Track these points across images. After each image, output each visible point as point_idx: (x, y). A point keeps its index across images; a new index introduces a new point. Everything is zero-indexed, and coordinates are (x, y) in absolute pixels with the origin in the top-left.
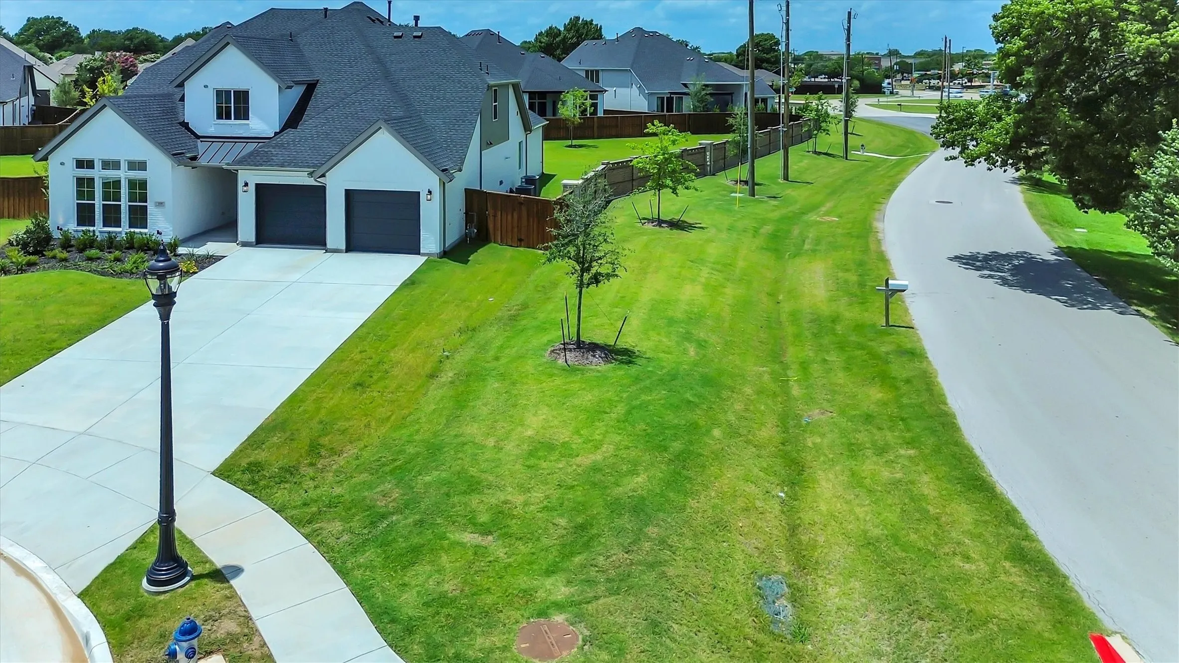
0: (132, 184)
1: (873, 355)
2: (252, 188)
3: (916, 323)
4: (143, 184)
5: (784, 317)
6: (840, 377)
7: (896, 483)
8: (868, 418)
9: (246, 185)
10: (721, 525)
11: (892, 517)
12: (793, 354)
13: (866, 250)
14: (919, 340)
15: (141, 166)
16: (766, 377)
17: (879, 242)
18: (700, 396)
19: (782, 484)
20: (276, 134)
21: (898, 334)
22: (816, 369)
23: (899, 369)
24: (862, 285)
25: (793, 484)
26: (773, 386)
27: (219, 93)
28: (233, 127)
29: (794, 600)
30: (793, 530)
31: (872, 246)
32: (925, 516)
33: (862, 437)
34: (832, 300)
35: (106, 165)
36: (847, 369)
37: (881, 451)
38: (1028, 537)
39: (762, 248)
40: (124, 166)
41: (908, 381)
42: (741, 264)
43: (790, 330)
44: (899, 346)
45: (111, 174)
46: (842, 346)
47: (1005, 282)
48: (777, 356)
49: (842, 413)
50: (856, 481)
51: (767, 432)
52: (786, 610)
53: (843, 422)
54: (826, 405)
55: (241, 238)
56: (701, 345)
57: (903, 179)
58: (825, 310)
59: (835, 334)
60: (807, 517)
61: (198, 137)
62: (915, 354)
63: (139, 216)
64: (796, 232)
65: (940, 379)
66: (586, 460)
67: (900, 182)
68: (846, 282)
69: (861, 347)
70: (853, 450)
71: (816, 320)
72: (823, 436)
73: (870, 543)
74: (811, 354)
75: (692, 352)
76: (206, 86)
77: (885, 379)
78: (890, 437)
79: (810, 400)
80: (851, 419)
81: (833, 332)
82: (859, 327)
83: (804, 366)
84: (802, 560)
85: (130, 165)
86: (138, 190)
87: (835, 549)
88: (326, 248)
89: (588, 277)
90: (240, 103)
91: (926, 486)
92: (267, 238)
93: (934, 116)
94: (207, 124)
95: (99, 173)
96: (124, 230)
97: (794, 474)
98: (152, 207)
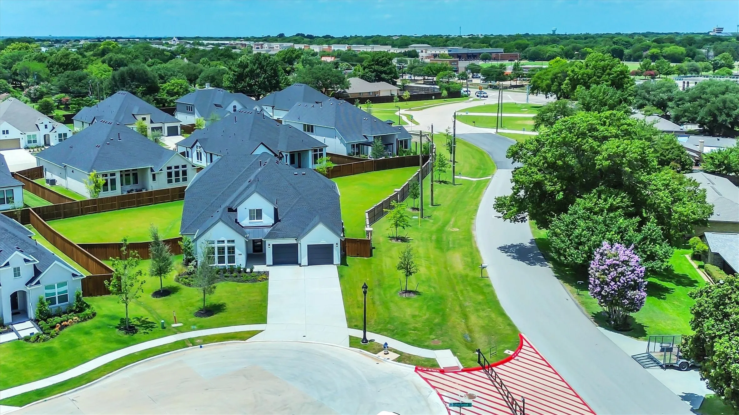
0: (229, 248)
1: (479, 286)
2: (271, 246)
3: (489, 276)
4: (233, 248)
5: (452, 277)
6: (471, 294)
7: (487, 316)
8: (480, 303)
9: (269, 245)
10: (454, 327)
11: (487, 322)
12: (458, 288)
13: (471, 247)
14: (490, 281)
15: (233, 241)
16: (453, 295)
17: (475, 242)
18: (441, 302)
19: (463, 319)
20: (273, 225)
21: (485, 279)
22: (465, 292)
23: (486, 290)
24: (473, 263)
25: (466, 319)
26: (456, 298)
27: (250, 210)
28: (256, 222)
29: (470, 337)
30: (468, 327)
31: (474, 245)
32: (493, 321)
33: (479, 308)
34: (465, 269)
35: (219, 242)
36: (473, 291)
37: (483, 310)
38: (511, 322)
39: (436, 248)
40: (226, 242)
41: (488, 293)
42: (432, 256)
43: (455, 281)
44: (485, 283)
45: (221, 245)
46: (470, 285)
47: (514, 258)
48: (453, 289)
49: (473, 303)
50: (479, 316)
51: (457, 309)
52: (469, 339)
53: (474, 305)
54: (469, 301)
55: (267, 264)
56: (434, 288)
57: (481, 200)
58: (463, 272)
59: (468, 281)
60: (470, 324)
61: (243, 227)
62: (489, 286)
63: (232, 260)
64: (444, 238)
65: (496, 292)
66: (425, 317)
67: (480, 203)
68: (468, 262)
69: (475, 284)
70: (477, 311)
71: (462, 276)
72: (470, 308)
73: (483, 327)
74: (463, 288)
75: (433, 290)
76: (246, 209)
77: (483, 293)
78: (485, 307)
79: (465, 301)
80: (476, 304)
81: (467, 281)
82: (474, 278)
83: (461, 291)
84: (470, 331)
85: (229, 241)
86: (232, 250)
87: (477, 329)
88: (300, 265)
89: (409, 273)
90: (258, 214)
91: (493, 315)
92: (276, 263)
93: (493, 131)
94: (245, 222)
95: (216, 245)
96: (226, 264)
97: (466, 317)
98: (236, 256)
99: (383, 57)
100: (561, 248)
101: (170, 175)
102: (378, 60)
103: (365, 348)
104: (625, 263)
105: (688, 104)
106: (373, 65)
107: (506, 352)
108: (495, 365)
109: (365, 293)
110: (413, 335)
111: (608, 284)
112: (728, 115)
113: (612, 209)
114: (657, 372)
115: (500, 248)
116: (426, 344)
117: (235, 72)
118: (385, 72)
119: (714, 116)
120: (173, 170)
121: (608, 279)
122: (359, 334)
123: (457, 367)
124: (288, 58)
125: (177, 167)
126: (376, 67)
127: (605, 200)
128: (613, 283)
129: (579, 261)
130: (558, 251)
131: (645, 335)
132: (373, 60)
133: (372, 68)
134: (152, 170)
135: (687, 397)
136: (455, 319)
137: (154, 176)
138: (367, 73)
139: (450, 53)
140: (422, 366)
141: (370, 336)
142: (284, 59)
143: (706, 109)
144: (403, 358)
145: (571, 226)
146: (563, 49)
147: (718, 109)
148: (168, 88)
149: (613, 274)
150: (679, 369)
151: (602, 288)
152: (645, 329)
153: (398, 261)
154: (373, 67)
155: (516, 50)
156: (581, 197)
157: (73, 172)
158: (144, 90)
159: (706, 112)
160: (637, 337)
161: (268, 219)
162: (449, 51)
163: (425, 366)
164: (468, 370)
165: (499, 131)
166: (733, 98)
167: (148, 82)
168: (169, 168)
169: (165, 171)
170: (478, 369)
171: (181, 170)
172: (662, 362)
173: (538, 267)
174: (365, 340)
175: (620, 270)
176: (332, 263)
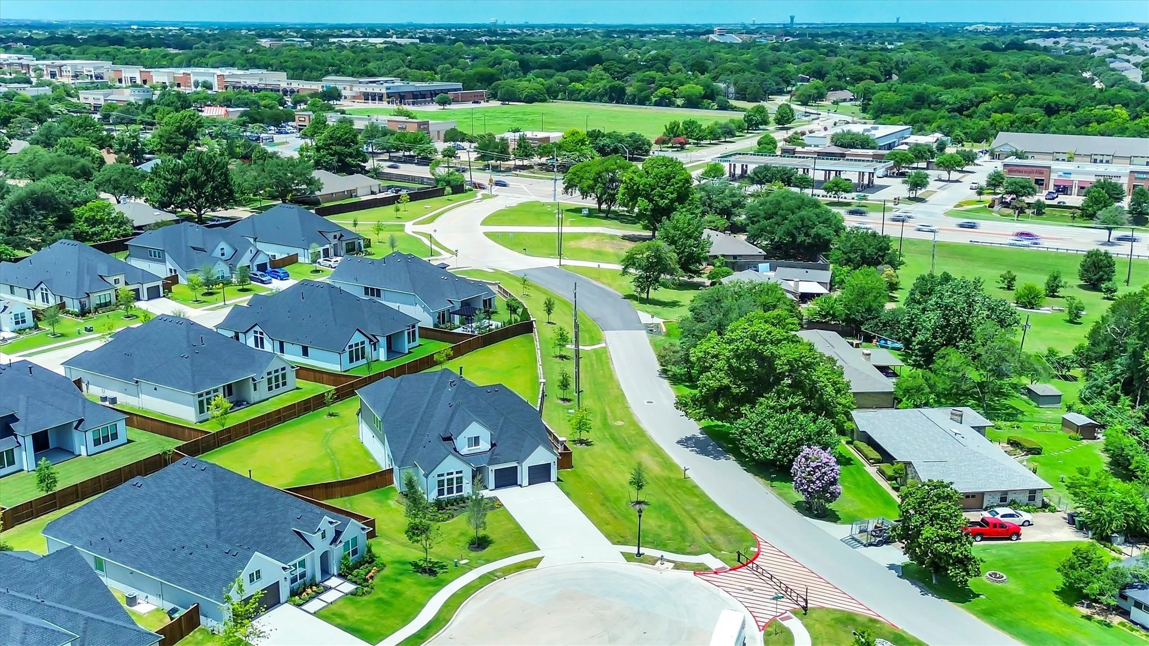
0: (457, 479)
1: (688, 489)
2: (493, 472)
4: (461, 478)
5: (656, 480)
6: (685, 497)
7: (714, 517)
8: (699, 506)
9: (491, 471)
10: (694, 532)
11: (716, 523)
12: (669, 492)
13: (652, 444)
15: (461, 472)
19: (695, 523)
20: (491, 449)
21: (689, 481)
22: (678, 496)
24: (666, 463)
26: (675, 503)
27: (469, 438)
28: (474, 449)
30: (703, 531)
31: (652, 441)
32: (721, 522)
33: (701, 510)
34: (662, 471)
35: (448, 474)
36: (685, 494)
37: (706, 512)
39: (619, 448)
40: (454, 473)
41: (701, 495)
42: (623, 459)
43: (661, 484)
44: (692, 485)
45: (450, 477)
46: (678, 487)
47: (697, 453)
48: (667, 494)
49: (693, 506)
50: (706, 519)
51: (684, 514)
52: (710, 540)
53: (695, 508)
54: (688, 504)
55: (490, 488)
56: (652, 495)
58: (663, 474)
60: (703, 528)
61: (464, 456)
62: (697, 487)
63: (460, 489)
64: (617, 435)
66: (669, 527)
68: (660, 462)
69: (683, 486)
70: (701, 513)
71: (665, 479)
72: (694, 512)
73: (715, 528)
74: (673, 491)
76: (464, 437)
77: (696, 496)
78: (706, 509)
79: (685, 504)
81: (672, 483)
82: (678, 480)
83: (675, 495)
84: (706, 533)
85: (457, 473)
86: (459, 481)
87: (712, 531)
88: (521, 486)
89: (640, 487)
90: (476, 440)
91: (718, 517)
92: (498, 486)
93: (554, 262)
94: (465, 450)
95: (446, 477)
96: (455, 494)
97: (696, 521)
98: (464, 485)
99: (346, 133)
100: (753, 446)
101: (270, 380)
102: (340, 138)
103: (641, 561)
104: (826, 464)
105: (766, 222)
106: (332, 144)
107: (752, 549)
108: (754, 559)
109: (640, 516)
110: (672, 544)
111: (814, 483)
112: (807, 235)
113: (792, 407)
114: (862, 550)
115: (678, 442)
116: (688, 551)
117: (168, 180)
118: (350, 155)
119: (793, 236)
120: (273, 375)
121: (814, 478)
122: (634, 550)
123: (723, 568)
124: (186, 126)
125: (276, 371)
126: (338, 148)
127: (786, 399)
128: (817, 482)
129: (771, 457)
130: (748, 449)
131: (840, 519)
132: (331, 138)
133: (331, 149)
134: (254, 380)
135: (892, 567)
136: (690, 525)
137: (255, 385)
138: (324, 156)
139: (389, 91)
140: (698, 570)
141: (642, 550)
142: (178, 128)
143: (783, 228)
144: (678, 566)
145: (760, 425)
146: (542, 84)
147: (796, 228)
148: (87, 215)
149: (818, 474)
150: (876, 545)
151: (809, 486)
152: (837, 513)
153: (629, 477)
154: (334, 148)
155: (479, 84)
156: (763, 397)
157: (156, 389)
158: (55, 221)
159: (784, 232)
160: (835, 522)
161: (484, 445)
162: (387, 89)
163: (701, 570)
164: (734, 569)
165: (563, 262)
166: (811, 214)
167: (59, 209)
168: (269, 373)
169: (266, 377)
170: (740, 567)
171: (280, 373)
172: (865, 542)
173: (723, 461)
174: (639, 554)
175: (823, 470)
176: (549, 479)
